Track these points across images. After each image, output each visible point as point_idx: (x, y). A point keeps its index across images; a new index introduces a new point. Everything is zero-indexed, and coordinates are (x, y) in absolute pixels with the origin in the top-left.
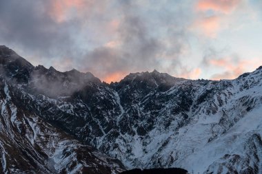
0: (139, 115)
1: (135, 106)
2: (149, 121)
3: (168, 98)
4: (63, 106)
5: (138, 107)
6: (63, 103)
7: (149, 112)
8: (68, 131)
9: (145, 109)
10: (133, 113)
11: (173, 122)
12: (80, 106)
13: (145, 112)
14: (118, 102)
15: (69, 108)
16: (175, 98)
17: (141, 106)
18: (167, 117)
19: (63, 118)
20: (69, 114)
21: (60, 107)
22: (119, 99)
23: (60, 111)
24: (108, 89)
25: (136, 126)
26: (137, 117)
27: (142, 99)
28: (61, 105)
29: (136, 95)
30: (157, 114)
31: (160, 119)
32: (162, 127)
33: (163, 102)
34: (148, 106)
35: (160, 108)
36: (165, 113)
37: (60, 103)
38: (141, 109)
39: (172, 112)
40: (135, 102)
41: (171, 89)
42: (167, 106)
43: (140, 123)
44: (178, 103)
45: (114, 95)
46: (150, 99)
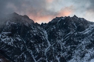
0: (62, 48)
1: (59, 41)
2: (69, 53)
3: (83, 37)
4: (5, 39)
5: (61, 43)
6: (6, 37)
7: (69, 47)
8: (8, 58)
9: (66, 44)
10: (57, 46)
11: (86, 55)
12: (18, 40)
13: (66, 46)
14: (47, 38)
15: (10, 41)
16: (89, 36)
17: (63, 42)
18: (83, 51)
19: (5, 48)
20: (10, 45)
21: (3, 40)
22: (47, 36)
23: (3, 43)
24: (39, 28)
25: (59, 56)
26: (59, 50)
27: (64, 37)
28: (4, 38)
29: (60, 34)
30: (75, 48)
31: (77, 52)
32: (79, 58)
33: (80, 39)
34: (69, 42)
35: (77, 43)
36: (81, 48)
37: (3, 37)
38: (63, 44)
39: (86, 47)
40: (59, 39)
41: (86, 30)
42: (83, 43)
43: (62, 54)
44: (91, 41)
45: (43, 33)
46: (70, 37)
